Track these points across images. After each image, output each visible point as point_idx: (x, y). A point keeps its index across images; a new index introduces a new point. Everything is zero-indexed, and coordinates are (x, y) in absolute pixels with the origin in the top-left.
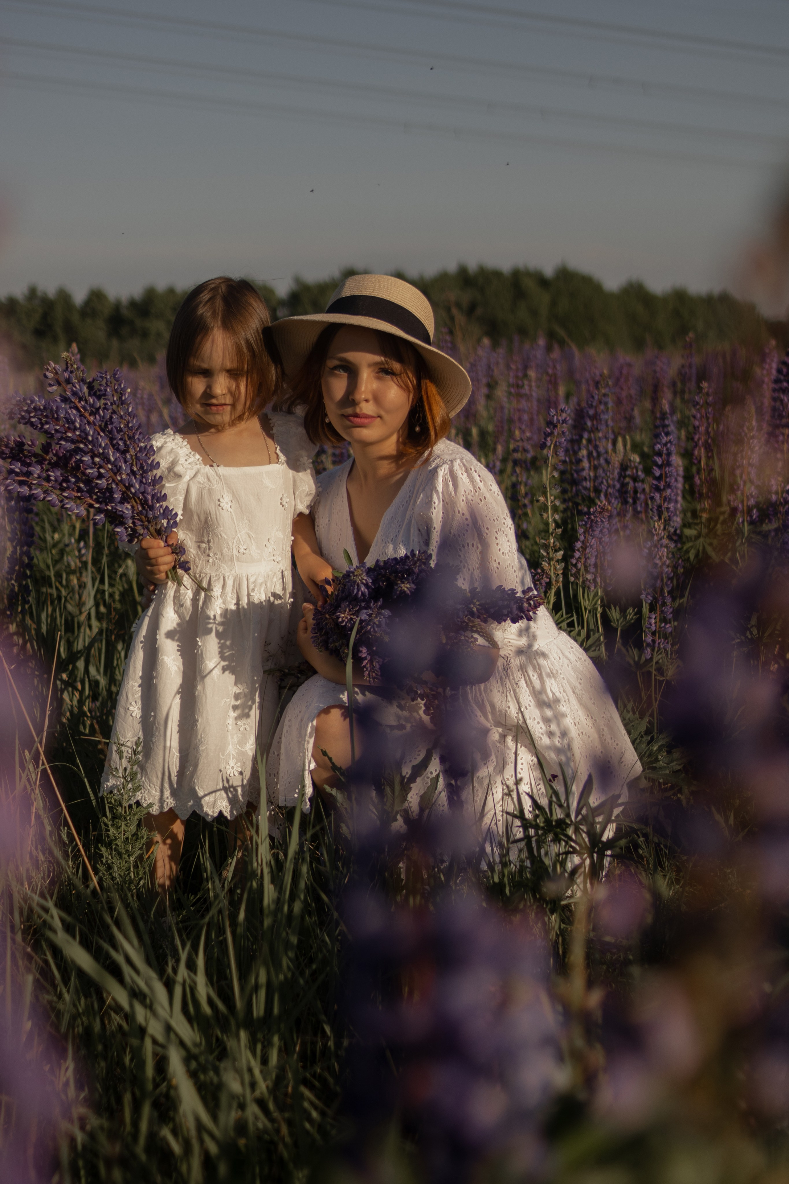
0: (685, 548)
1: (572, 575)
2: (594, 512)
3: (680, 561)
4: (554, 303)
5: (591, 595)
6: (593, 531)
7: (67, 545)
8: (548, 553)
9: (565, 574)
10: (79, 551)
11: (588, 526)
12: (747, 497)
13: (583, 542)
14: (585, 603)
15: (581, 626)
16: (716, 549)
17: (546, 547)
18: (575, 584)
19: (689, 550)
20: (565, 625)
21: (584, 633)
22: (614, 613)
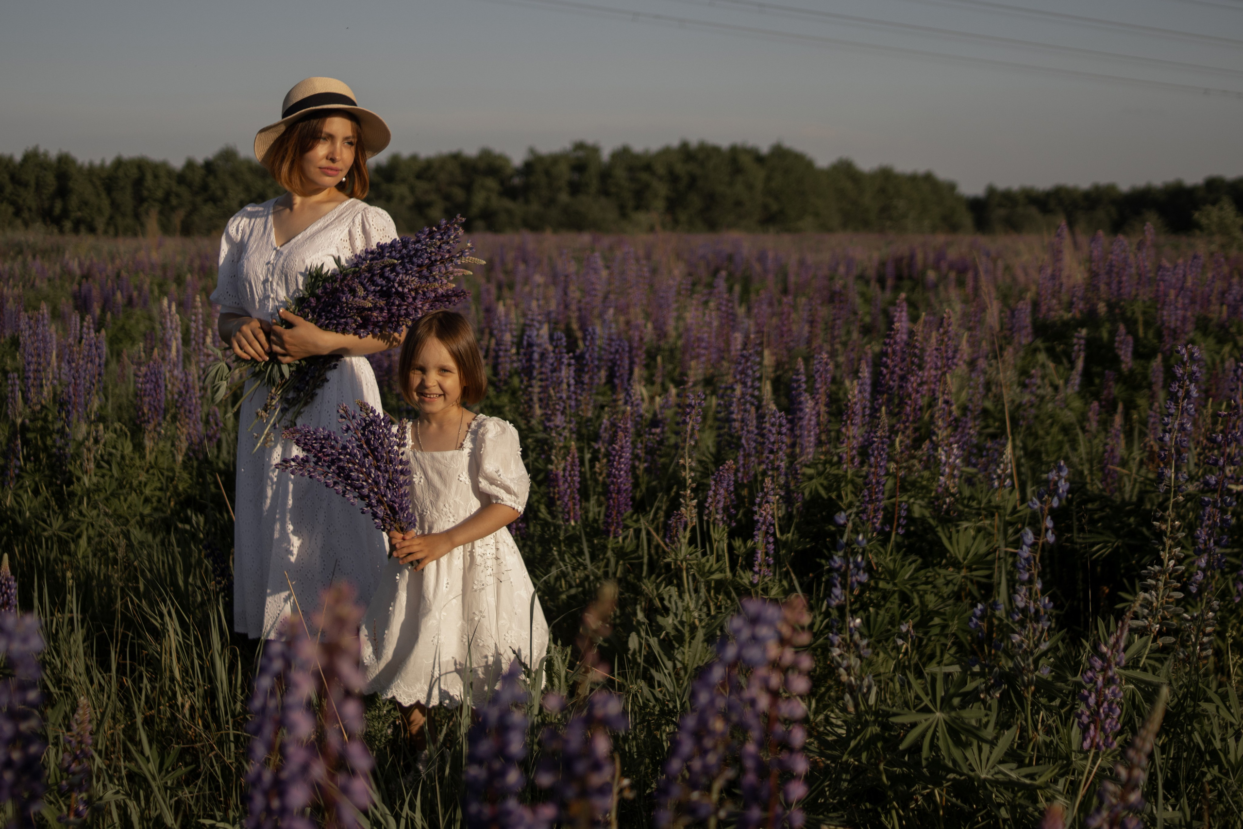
0: (803, 486)
1: (706, 516)
2: (722, 470)
3: (800, 495)
4: (769, 179)
5: (721, 530)
6: (722, 483)
8: (686, 501)
9: (700, 515)
11: (718, 479)
13: (715, 491)
14: (715, 536)
15: (712, 553)
16: (825, 488)
17: (684, 497)
18: (708, 522)
19: (805, 488)
20: (699, 554)
21: (713, 559)
22: (737, 543)
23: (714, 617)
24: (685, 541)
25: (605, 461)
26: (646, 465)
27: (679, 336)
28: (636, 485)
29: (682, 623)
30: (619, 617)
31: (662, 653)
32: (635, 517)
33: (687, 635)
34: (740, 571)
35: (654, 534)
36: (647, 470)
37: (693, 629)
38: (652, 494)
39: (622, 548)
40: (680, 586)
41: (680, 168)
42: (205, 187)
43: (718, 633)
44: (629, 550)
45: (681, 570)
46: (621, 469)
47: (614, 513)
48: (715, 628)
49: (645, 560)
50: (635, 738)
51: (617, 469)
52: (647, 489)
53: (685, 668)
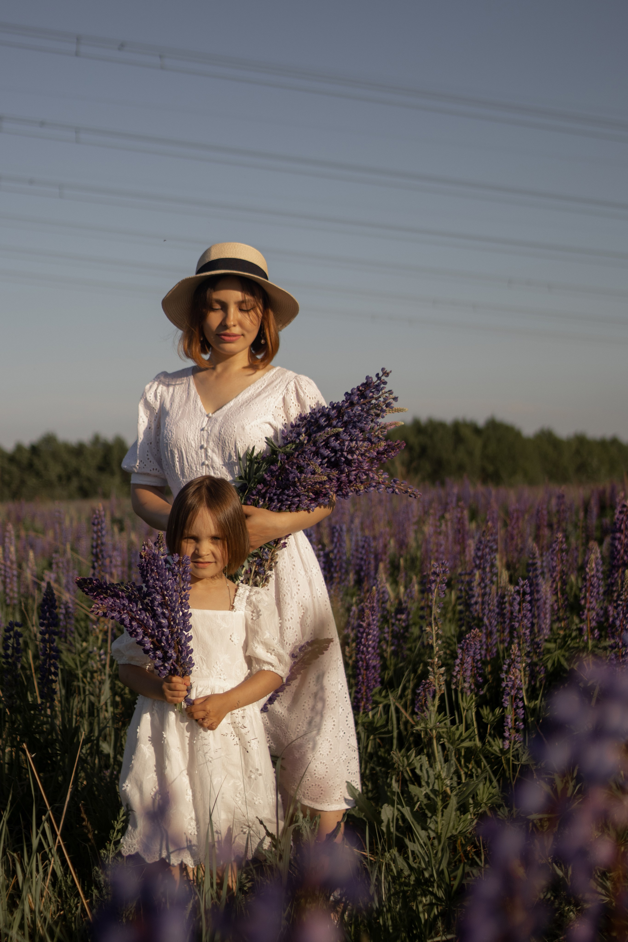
0: (544, 659)
1: (454, 684)
2: (469, 638)
3: (542, 668)
4: (485, 446)
5: (468, 699)
6: (468, 651)
7: (91, 652)
8: (433, 669)
9: (448, 684)
10: (100, 656)
11: (465, 647)
12: (590, 620)
13: (461, 660)
14: (463, 704)
15: (461, 722)
16: (567, 660)
17: (432, 664)
18: (456, 691)
19: (547, 660)
20: (448, 722)
21: (462, 727)
22: (485, 711)
23: (467, 784)
24: (434, 709)
25: (354, 645)
26: (393, 648)
27: (419, 547)
28: (384, 667)
29: (434, 791)
30: (372, 791)
31: (415, 823)
32: (384, 693)
33: (440, 803)
34: (489, 738)
35: (403, 711)
36: (395, 653)
37: (446, 798)
38: (399, 674)
39: (371, 723)
40: (431, 757)
41: (414, 440)
42: (31, 465)
43: (471, 801)
44: (378, 725)
45: (431, 739)
46: (369, 646)
47: (364, 689)
48: (468, 796)
49: (395, 734)
50: (389, 910)
51: (364, 645)
52: (395, 671)
53: (438, 837)
